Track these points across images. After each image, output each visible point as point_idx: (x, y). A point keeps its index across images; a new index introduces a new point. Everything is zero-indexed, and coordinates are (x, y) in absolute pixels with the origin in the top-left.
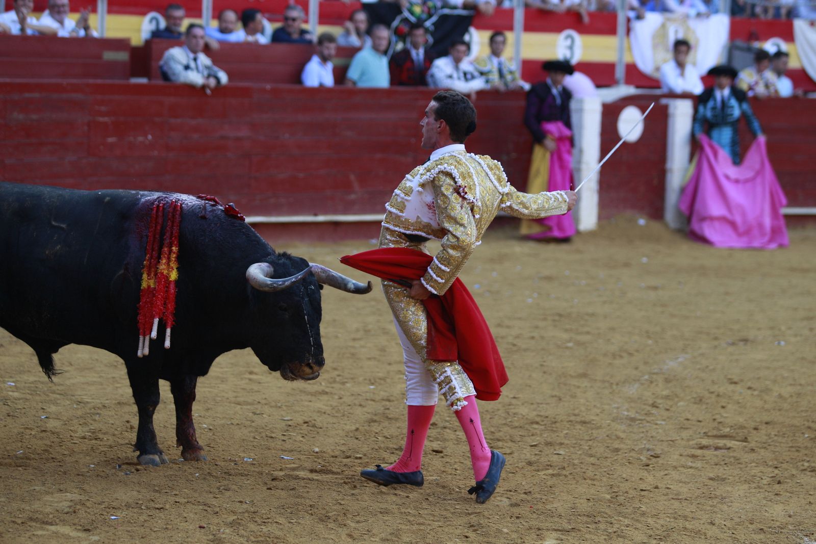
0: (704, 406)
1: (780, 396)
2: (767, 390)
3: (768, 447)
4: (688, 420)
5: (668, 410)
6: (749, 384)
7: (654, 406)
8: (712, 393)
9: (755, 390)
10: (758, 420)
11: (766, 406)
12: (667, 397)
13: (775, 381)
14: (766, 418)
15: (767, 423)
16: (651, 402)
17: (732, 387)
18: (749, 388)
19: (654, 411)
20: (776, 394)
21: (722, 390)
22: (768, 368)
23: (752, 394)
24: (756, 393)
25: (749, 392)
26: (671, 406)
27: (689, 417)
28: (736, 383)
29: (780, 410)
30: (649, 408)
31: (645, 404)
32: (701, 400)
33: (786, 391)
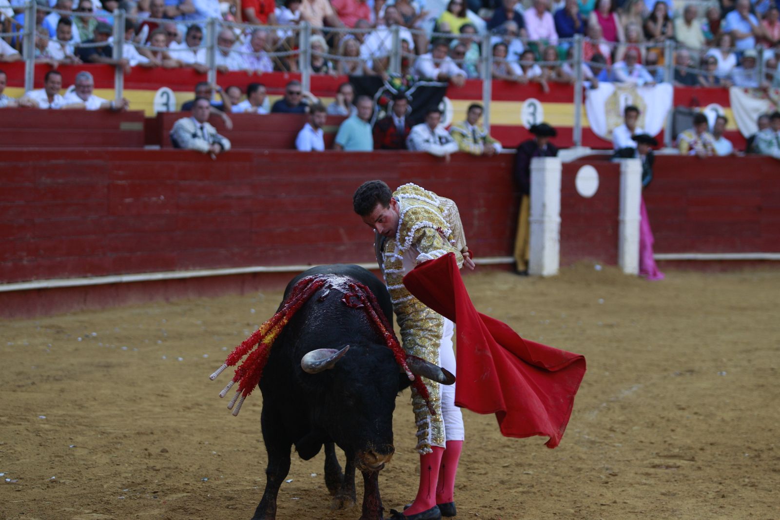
0: (656, 430)
1: (723, 420)
2: (711, 415)
3: (713, 465)
4: (642, 442)
5: (623, 433)
6: (696, 410)
7: (612, 430)
8: (663, 418)
9: (700, 415)
10: (704, 441)
11: (711, 429)
12: (623, 422)
13: (718, 407)
14: (711, 440)
15: (711, 444)
16: (608, 426)
17: (680, 413)
18: (696, 413)
19: (612, 435)
20: (718, 418)
21: (671, 415)
22: (712, 395)
23: (698, 419)
24: (701, 418)
25: (696, 417)
26: (627, 430)
27: (643, 439)
28: (683, 409)
29: (723, 432)
30: (607, 432)
31: (604, 429)
32: (653, 425)
33: (728, 415)
